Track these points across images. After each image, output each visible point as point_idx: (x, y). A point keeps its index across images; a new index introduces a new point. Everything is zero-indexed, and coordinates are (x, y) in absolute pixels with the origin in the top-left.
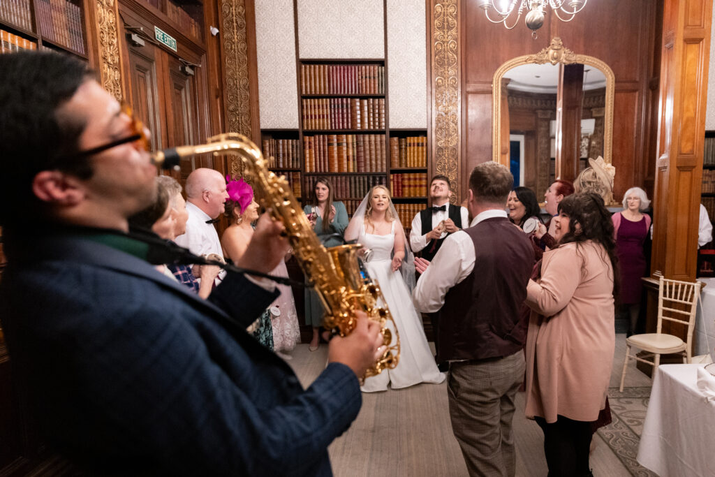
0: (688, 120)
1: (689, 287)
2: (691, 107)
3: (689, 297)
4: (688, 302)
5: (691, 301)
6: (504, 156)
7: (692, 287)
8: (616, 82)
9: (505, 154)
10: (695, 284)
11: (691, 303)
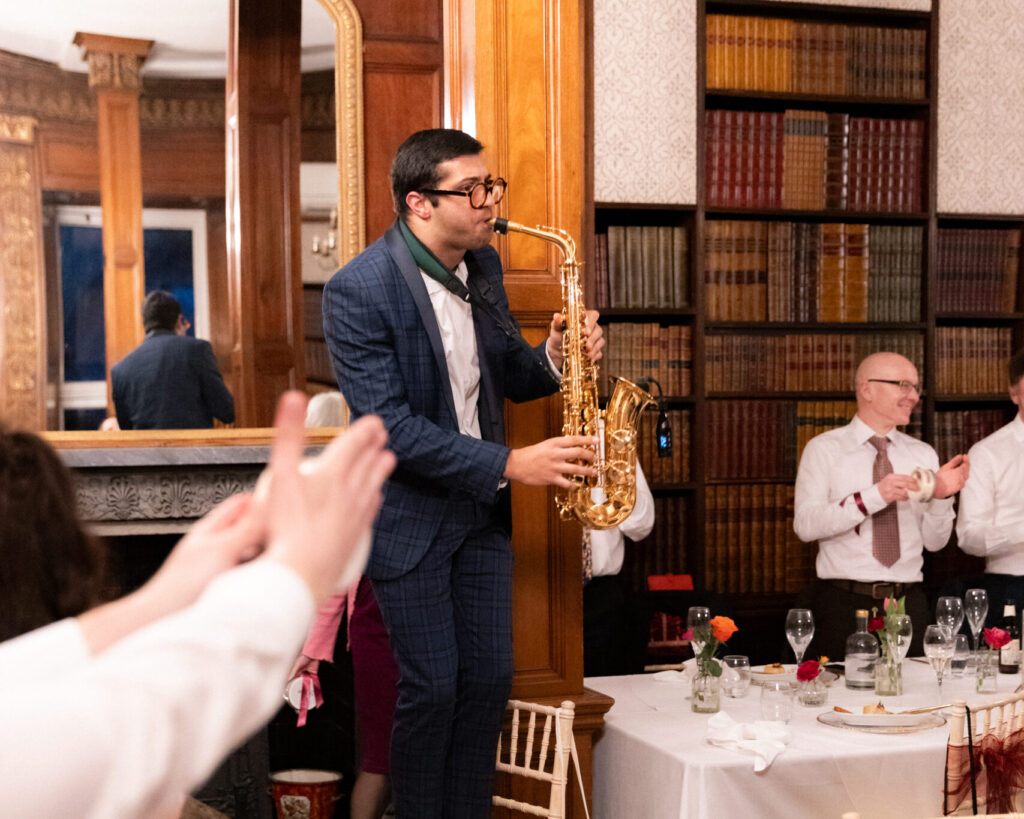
0: (525, 160)
1: (541, 717)
2: (533, 118)
3: (543, 756)
4: (540, 774)
5: (549, 767)
6: (124, 273)
7: (549, 719)
8: (365, 37)
9: (130, 266)
10: (558, 711)
11: (546, 776)
